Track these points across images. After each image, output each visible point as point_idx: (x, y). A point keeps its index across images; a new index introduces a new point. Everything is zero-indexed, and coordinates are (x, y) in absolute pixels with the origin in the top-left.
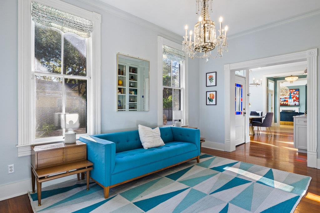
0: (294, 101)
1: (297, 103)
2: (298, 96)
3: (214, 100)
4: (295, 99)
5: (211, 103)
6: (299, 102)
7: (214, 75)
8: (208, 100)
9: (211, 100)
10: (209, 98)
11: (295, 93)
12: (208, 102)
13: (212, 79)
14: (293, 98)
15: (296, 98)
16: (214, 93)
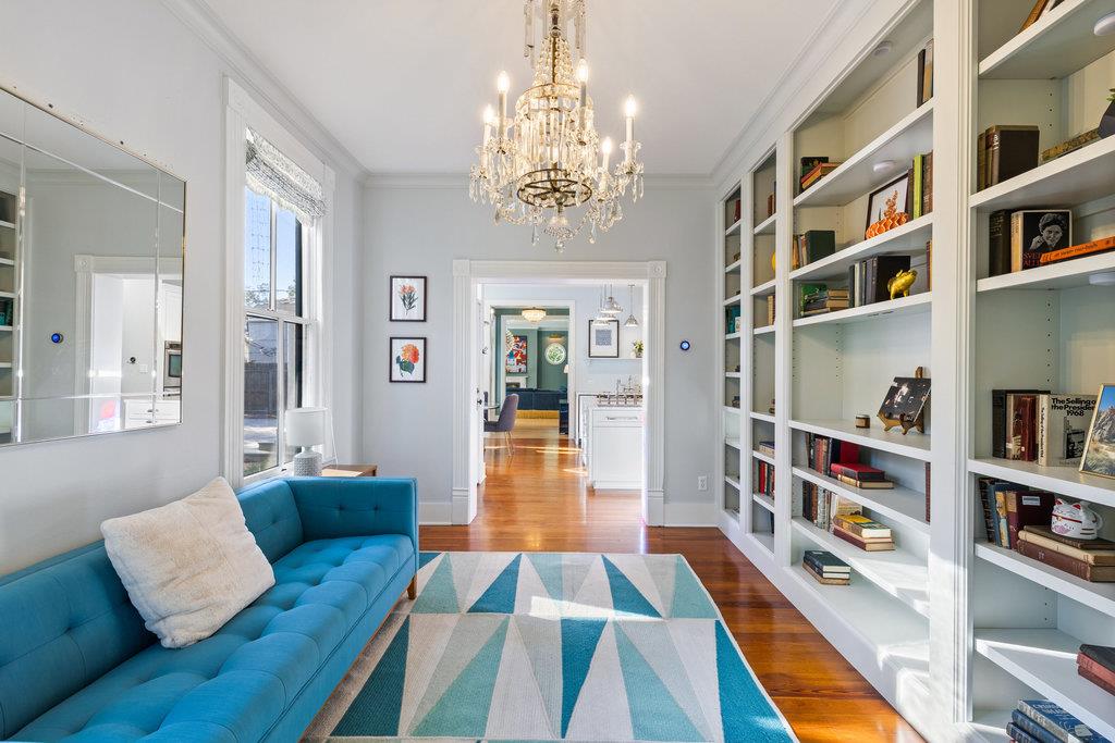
0: (518, 361)
1: (523, 367)
2: (524, 353)
3: (419, 366)
4: (519, 358)
5: (407, 376)
6: (526, 364)
7: (417, 285)
8: (396, 367)
9: (407, 367)
10: (398, 358)
11: (520, 344)
12: (397, 374)
13: (410, 298)
14: (516, 355)
15: (522, 356)
16: (419, 345)
